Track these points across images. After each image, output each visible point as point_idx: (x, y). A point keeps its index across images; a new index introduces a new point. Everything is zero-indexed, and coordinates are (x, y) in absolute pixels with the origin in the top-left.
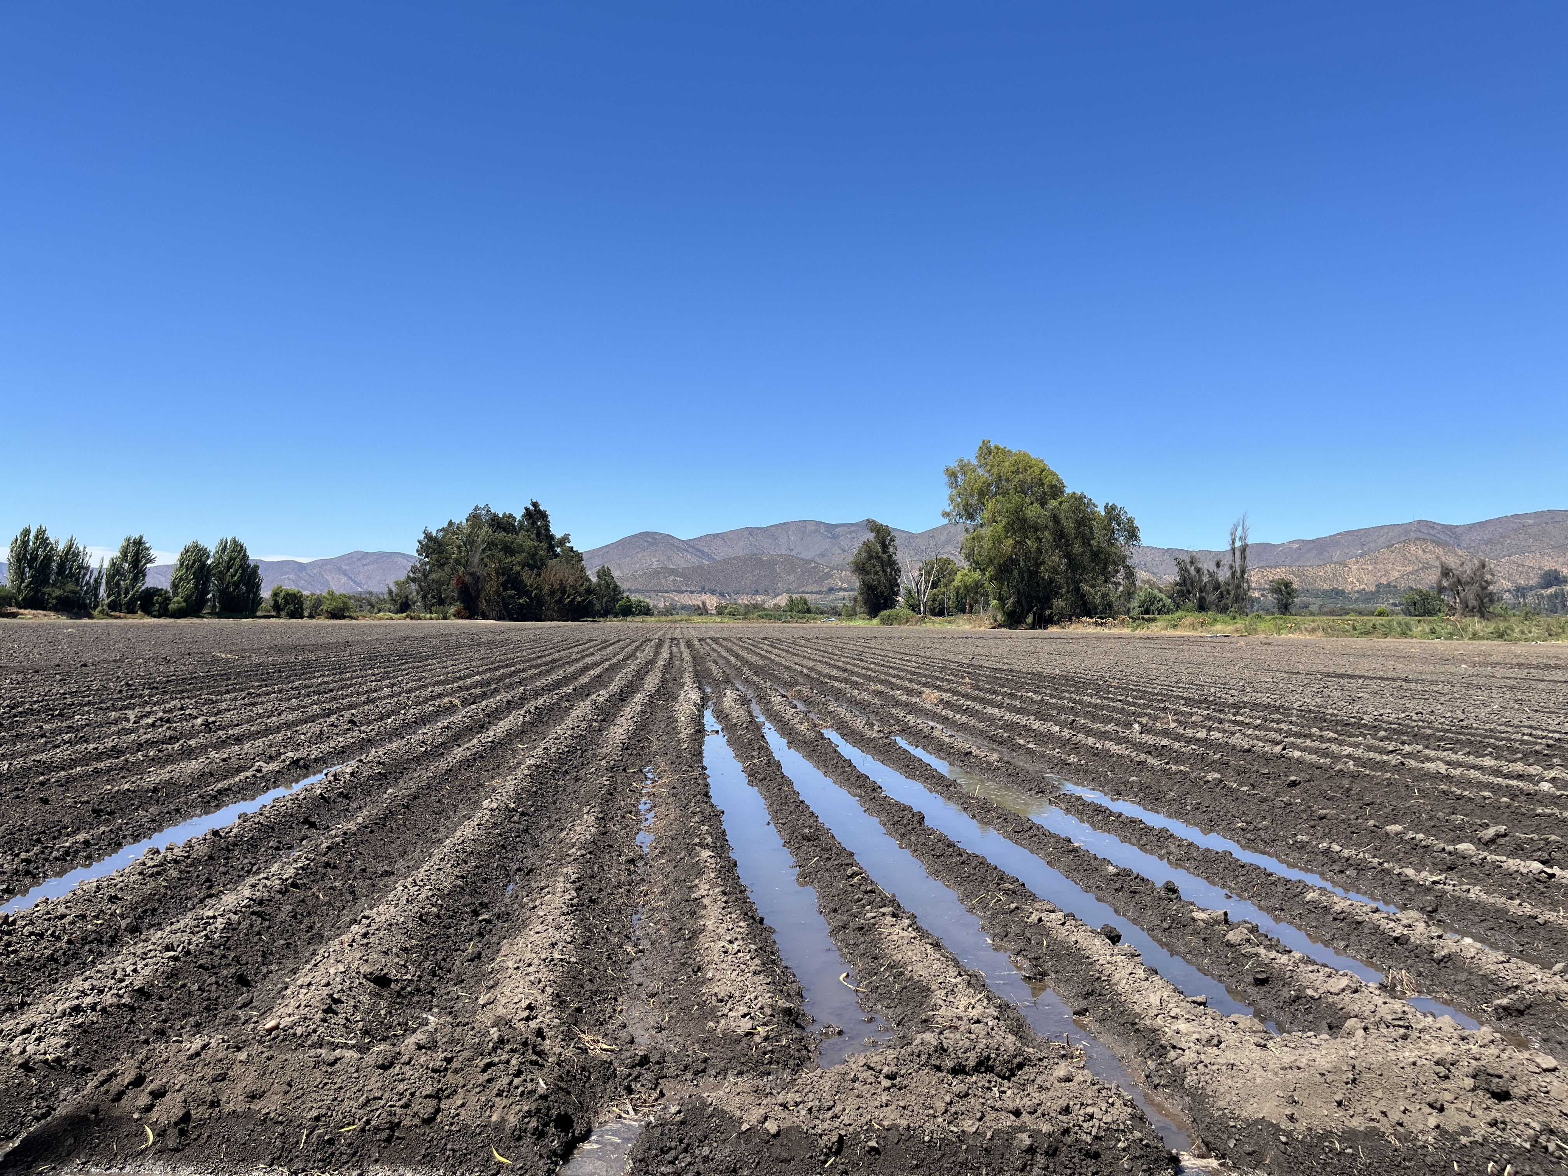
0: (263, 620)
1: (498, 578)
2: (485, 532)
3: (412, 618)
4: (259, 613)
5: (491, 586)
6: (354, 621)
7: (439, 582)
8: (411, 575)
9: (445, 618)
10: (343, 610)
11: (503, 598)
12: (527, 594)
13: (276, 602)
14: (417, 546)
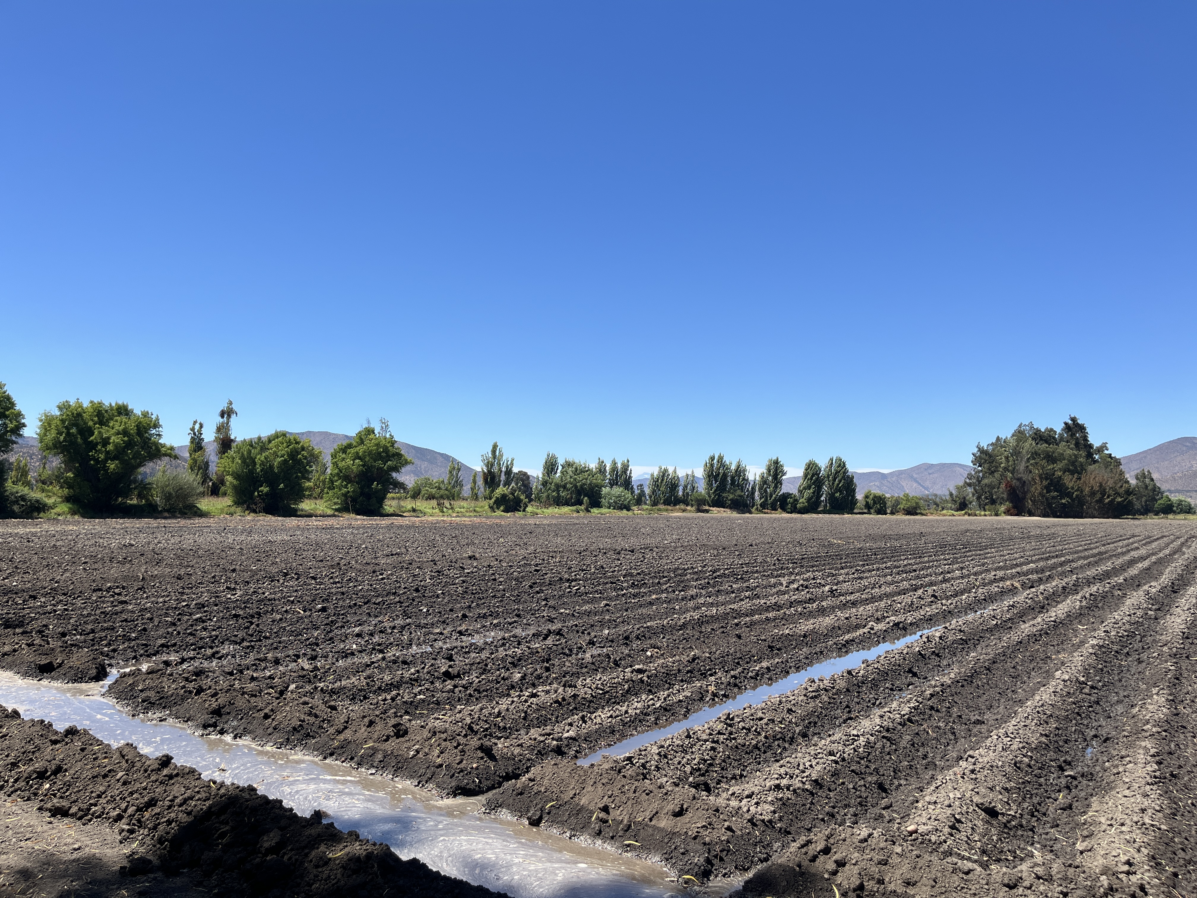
0: (859, 515)
1: (1042, 482)
2: (1029, 445)
3: (969, 515)
4: (855, 511)
5: (1036, 489)
6: (924, 517)
7: (991, 486)
8: (968, 481)
9: (997, 515)
10: (916, 508)
11: (1047, 499)
12: (1069, 495)
13: (867, 503)
14: (972, 457)
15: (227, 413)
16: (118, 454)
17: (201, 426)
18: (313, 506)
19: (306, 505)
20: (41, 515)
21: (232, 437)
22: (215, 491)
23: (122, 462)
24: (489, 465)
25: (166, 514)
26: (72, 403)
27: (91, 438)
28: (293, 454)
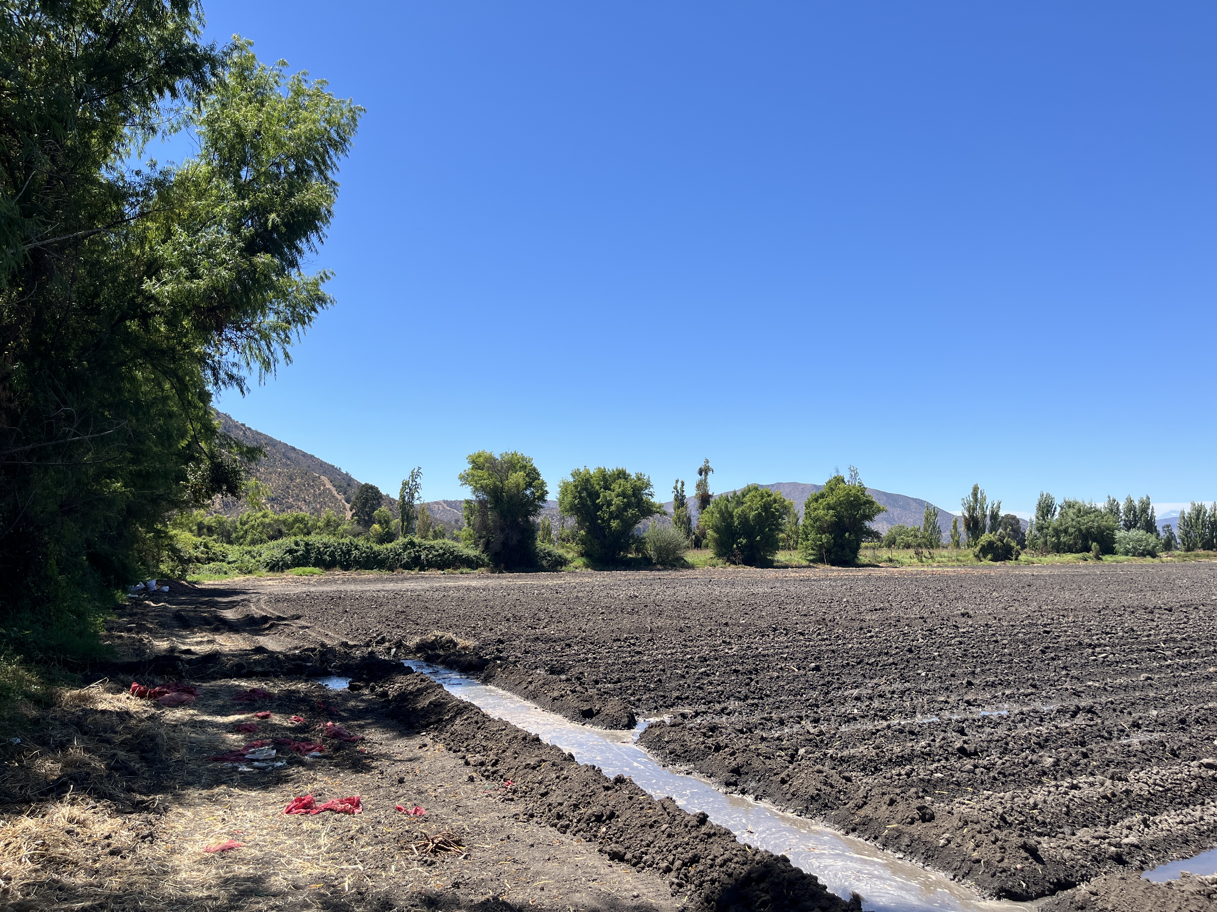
15: (704, 471)
16: (619, 515)
17: (683, 484)
18: (788, 557)
19: (781, 556)
20: (563, 568)
21: (710, 493)
22: (698, 544)
23: (622, 520)
24: (972, 509)
25: (659, 567)
26: (582, 470)
27: (598, 501)
28: (766, 507)
